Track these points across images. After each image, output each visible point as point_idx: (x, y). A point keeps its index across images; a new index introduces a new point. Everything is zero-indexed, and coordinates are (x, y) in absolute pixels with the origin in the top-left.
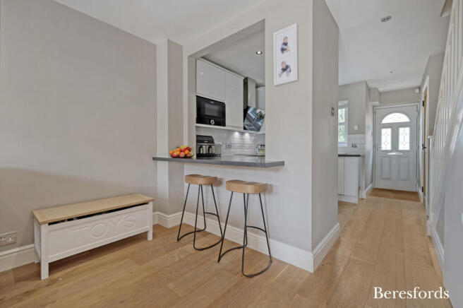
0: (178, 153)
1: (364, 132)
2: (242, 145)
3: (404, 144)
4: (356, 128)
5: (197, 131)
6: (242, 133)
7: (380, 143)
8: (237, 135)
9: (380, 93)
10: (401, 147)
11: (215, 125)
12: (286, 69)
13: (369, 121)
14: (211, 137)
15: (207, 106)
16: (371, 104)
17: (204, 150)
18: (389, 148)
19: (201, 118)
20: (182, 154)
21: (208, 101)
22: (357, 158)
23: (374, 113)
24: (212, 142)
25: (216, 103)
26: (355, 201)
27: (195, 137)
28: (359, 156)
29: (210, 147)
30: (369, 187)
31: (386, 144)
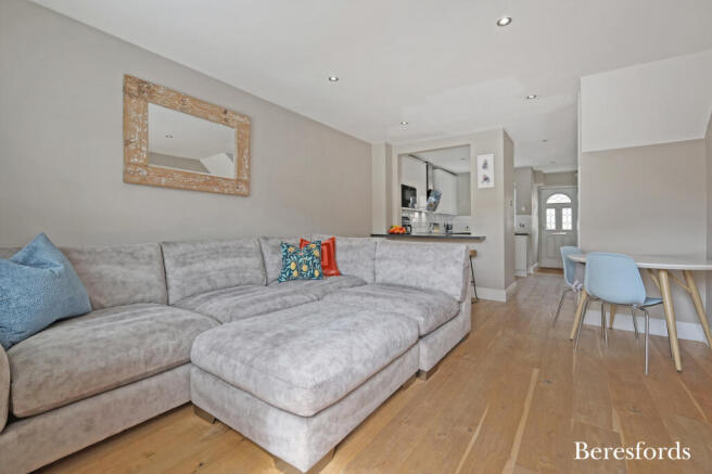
1: (530, 213)
3: (567, 225)
4: (523, 209)
7: (545, 223)
9: (545, 174)
10: (565, 227)
12: (486, 179)
13: (535, 202)
16: (536, 186)
18: (553, 227)
19: (404, 203)
22: (525, 237)
23: (539, 193)
26: (524, 274)
28: (526, 234)
30: (536, 265)
31: (551, 224)
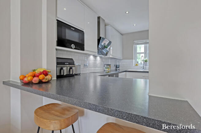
0: (29, 78)
2: (95, 65)
5: (57, 53)
6: (95, 57)
8: (92, 57)
11: (75, 49)
14: (72, 59)
15: (68, 31)
17: (65, 71)
19: (62, 42)
20: (36, 80)
21: (69, 27)
24: (73, 63)
25: (77, 30)
27: (55, 59)
29: (71, 68)
